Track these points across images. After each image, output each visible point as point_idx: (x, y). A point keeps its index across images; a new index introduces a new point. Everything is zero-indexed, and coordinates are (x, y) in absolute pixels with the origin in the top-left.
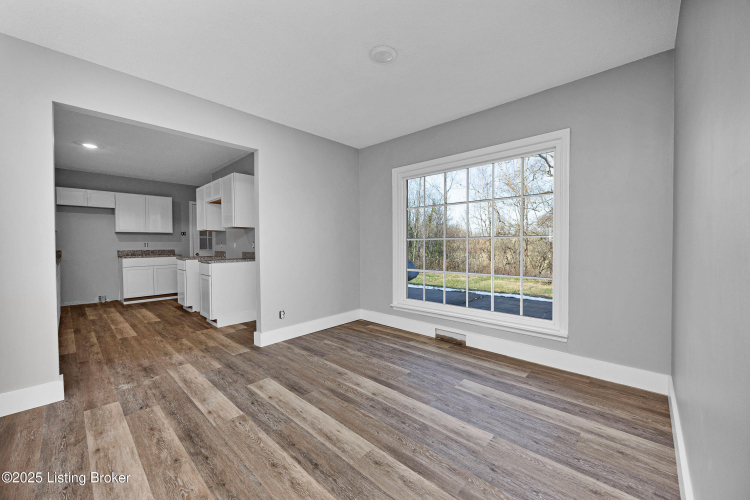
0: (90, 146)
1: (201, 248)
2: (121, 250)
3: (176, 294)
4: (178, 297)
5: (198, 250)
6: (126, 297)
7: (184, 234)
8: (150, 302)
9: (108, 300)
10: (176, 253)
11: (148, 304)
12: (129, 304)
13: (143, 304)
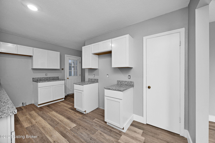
2: (34, 77)
5: (68, 76)
6: (39, 104)
7: (63, 69)
8: (51, 104)
9: (27, 104)
10: (59, 78)
11: (52, 106)
12: (41, 107)
13: (48, 106)
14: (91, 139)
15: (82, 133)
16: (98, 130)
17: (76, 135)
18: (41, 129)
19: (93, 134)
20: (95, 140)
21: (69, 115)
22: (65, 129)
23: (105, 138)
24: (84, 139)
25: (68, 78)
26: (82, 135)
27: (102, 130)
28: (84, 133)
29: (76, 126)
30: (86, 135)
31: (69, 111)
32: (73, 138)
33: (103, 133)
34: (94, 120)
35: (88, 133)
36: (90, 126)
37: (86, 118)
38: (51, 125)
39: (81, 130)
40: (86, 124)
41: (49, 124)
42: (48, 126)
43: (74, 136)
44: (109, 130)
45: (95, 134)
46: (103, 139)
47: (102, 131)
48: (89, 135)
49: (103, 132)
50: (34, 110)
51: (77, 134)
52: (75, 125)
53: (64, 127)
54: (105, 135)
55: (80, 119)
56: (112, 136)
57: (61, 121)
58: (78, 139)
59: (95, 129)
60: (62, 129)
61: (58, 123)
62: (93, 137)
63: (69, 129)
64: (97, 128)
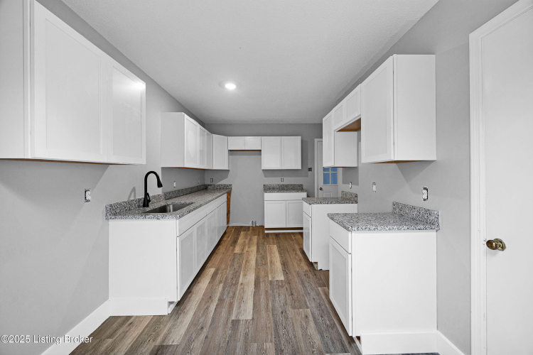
0: (230, 86)
1: (324, 183)
3: (302, 228)
4: (304, 231)
5: (321, 184)
7: (310, 169)
8: (283, 233)
9: (257, 225)
10: (304, 187)
11: (281, 236)
12: (268, 234)
13: (277, 235)
14: (282, 313)
15: (279, 295)
16: (308, 308)
17: (270, 292)
18: (244, 261)
19: (294, 308)
20: (286, 318)
21: (289, 260)
22: (267, 276)
23: (304, 329)
24: (273, 306)
25: (321, 189)
26: (277, 299)
27: (317, 313)
28: (283, 297)
29: (282, 281)
30: (282, 302)
31: (296, 254)
32: (263, 294)
33: (311, 318)
34: (319, 288)
35: (289, 302)
36: (302, 292)
37: (311, 276)
38: (256, 263)
39: (283, 291)
40: (300, 286)
41: (257, 260)
42: (253, 263)
43: (267, 292)
44: (328, 322)
45: (296, 310)
46: (302, 327)
47: (313, 314)
48: (286, 304)
49: (314, 318)
50: (259, 235)
51: (273, 292)
52: (282, 278)
53: (267, 273)
54: (312, 324)
55: (298, 274)
56: (322, 337)
57: (271, 262)
58: (267, 299)
59: (306, 302)
60: (262, 274)
61: (266, 264)
62: (288, 312)
63: (270, 279)
64: (310, 304)
